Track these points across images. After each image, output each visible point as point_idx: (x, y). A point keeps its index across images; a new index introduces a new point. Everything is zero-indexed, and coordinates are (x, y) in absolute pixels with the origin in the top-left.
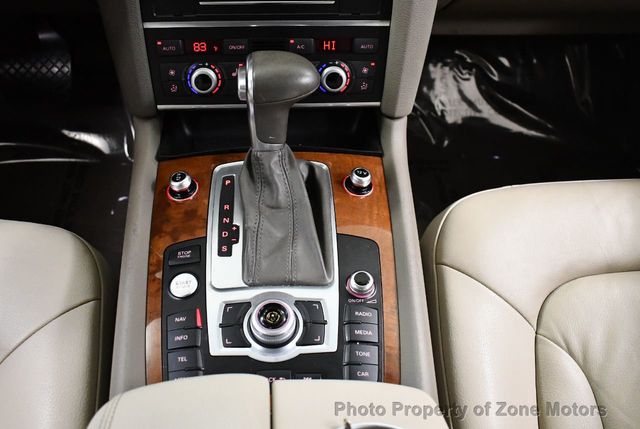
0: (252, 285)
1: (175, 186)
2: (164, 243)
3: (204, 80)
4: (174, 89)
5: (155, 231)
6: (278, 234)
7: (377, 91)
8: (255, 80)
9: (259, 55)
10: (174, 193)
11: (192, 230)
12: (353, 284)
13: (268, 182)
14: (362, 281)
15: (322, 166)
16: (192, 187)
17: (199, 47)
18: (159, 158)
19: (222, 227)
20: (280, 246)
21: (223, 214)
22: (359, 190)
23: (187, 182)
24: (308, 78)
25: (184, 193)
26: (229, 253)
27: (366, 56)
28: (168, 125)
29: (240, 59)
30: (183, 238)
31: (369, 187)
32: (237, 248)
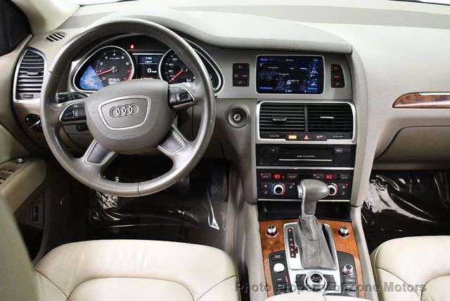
0: (306, 268)
1: (270, 231)
2: (268, 252)
3: (279, 189)
4: (266, 193)
5: (264, 248)
6: (314, 250)
7: (348, 196)
9: (306, 181)
10: (268, 233)
11: (279, 248)
12: (345, 270)
13: (308, 230)
14: (348, 268)
15: (327, 225)
16: (276, 232)
17: (278, 176)
18: (259, 221)
19: (290, 247)
20: (315, 254)
21: (290, 242)
22: (343, 235)
23: (274, 230)
24: (325, 189)
25: (273, 234)
26: (295, 257)
27: (344, 181)
28: (260, 206)
29: (298, 183)
30: (276, 251)
31: (347, 234)
32: (298, 255)
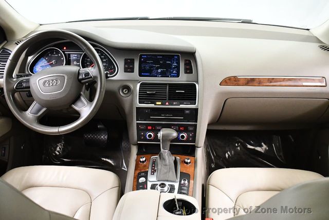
0: (159, 181)
1: (141, 160)
2: (138, 172)
3: (150, 136)
4: (142, 138)
5: (136, 169)
6: (166, 171)
7: (194, 140)
8: (162, 135)
9: (164, 129)
10: (141, 162)
11: (145, 169)
12: (183, 182)
13: (164, 159)
15: (178, 158)
16: (145, 161)
17: (149, 128)
18: (137, 155)
19: (152, 169)
20: (166, 173)
21: (152, 166)
22: (187, 163)
23: (144, 159)
24: (175, 134)
25: (143, 162)
26: (153, 174)
27: (191, 131)
28: (140, 147)
29: (159, 130)
30: (142, 171)
31: (190, 163)
32: (155, 174)
